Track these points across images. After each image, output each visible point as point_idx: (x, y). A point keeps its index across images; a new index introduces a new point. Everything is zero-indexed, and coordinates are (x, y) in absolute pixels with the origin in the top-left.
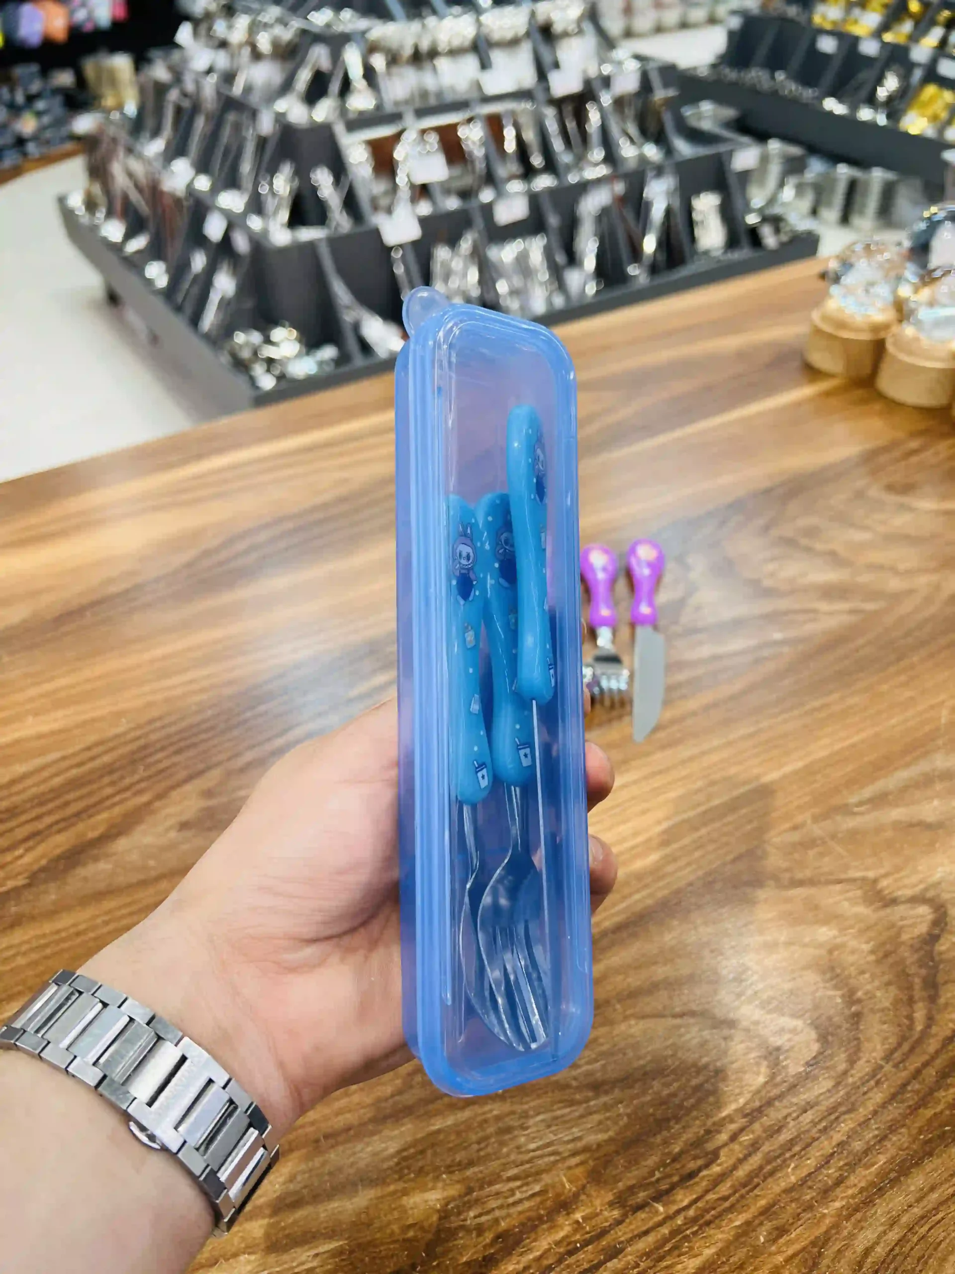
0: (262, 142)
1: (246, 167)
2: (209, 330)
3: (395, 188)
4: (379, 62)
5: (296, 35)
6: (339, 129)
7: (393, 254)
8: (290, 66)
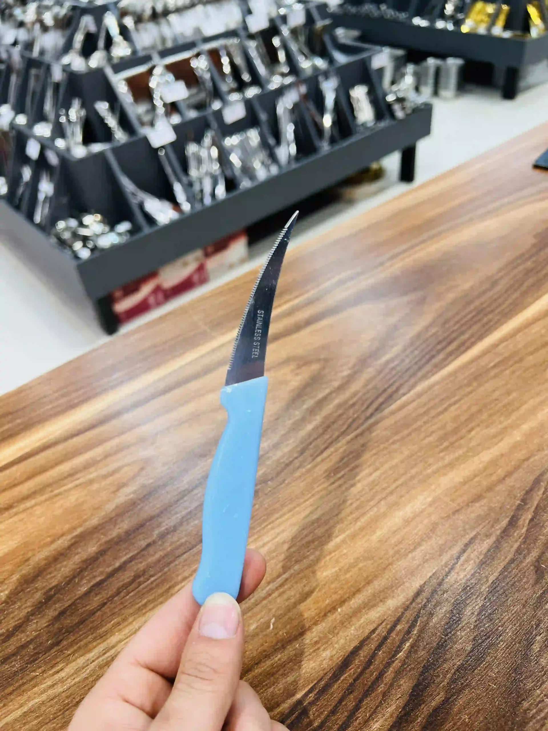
0: (57, 86)
1: (48, 107)
2: (41, 221)
3: (154, 108)
4: (129, 22)
5: (68, 10)
6: (109, 71)
7: (159, 153)
8: (68, 32)
